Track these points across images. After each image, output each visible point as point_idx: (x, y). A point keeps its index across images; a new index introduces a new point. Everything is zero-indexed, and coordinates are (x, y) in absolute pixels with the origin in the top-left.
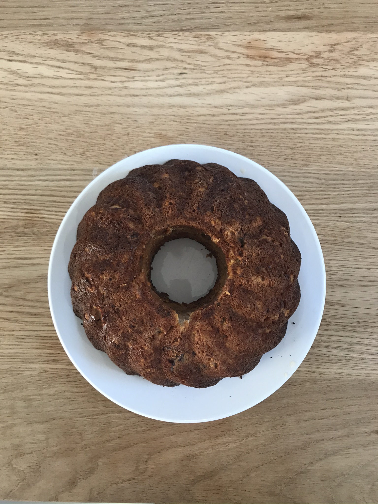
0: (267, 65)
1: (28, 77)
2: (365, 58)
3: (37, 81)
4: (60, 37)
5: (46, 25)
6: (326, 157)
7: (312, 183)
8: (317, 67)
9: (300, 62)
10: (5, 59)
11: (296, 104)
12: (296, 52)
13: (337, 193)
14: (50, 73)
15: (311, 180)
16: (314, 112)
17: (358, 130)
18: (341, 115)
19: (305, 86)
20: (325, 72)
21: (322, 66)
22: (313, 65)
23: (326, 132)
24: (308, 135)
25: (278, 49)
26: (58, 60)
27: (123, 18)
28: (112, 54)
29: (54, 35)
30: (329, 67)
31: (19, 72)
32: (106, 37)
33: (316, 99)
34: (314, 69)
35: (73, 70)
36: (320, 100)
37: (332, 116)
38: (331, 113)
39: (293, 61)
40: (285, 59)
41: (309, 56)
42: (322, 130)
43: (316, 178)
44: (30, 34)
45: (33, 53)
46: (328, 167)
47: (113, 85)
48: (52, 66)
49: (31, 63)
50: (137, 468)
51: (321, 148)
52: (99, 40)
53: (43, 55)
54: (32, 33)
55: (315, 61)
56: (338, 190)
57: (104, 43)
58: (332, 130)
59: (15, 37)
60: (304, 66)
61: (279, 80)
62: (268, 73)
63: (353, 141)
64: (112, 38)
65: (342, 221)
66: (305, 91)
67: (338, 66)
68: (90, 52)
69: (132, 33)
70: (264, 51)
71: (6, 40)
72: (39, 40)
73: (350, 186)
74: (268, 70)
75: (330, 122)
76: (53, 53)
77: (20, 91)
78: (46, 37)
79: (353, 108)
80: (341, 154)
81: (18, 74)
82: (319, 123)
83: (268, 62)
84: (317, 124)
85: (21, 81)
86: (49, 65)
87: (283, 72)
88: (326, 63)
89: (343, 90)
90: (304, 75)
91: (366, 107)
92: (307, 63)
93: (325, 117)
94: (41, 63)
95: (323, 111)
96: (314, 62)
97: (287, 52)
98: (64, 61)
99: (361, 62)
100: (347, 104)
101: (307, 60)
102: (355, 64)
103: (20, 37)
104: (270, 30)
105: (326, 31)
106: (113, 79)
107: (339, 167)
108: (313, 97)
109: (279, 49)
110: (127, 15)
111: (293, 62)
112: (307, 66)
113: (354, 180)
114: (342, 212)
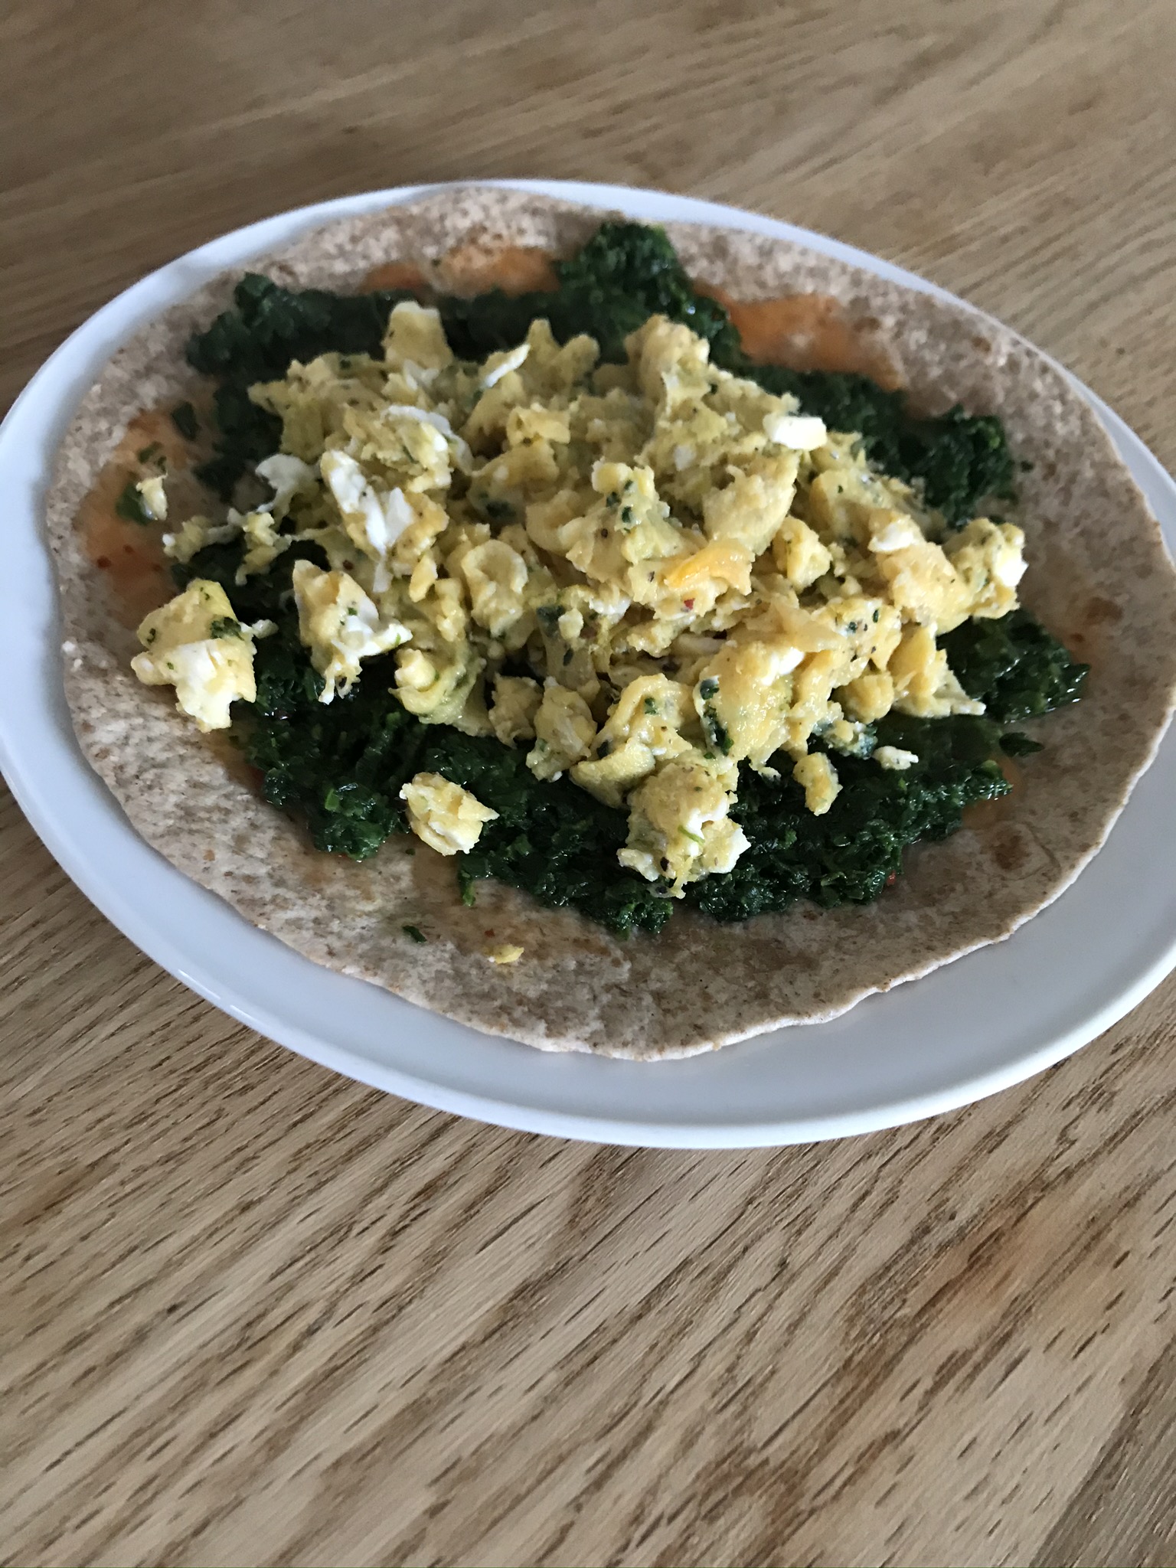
0: (925, 1230)
8: (701, 1487)
12: (889, 1459)
16: (470, 1209)
18: (311, 1331)
21: (680, 1523)
22: (727, 1477)
25: (977, 1368)
37: (360, 1277)
39: (848, 1382)
40: (890, 1352)
41: (804, 1505)
63: (122, 1248)
70: (1016, 1287)
74: (899, 1209)
82: (395, 1176)
83: (942, 1248)
90: (715, 1366)
91: (196, 1533)
93: (395, 1234)
96: (743, 1502)
97: (924, 1406)
109: (971, 1377)
111: (838, 1377)
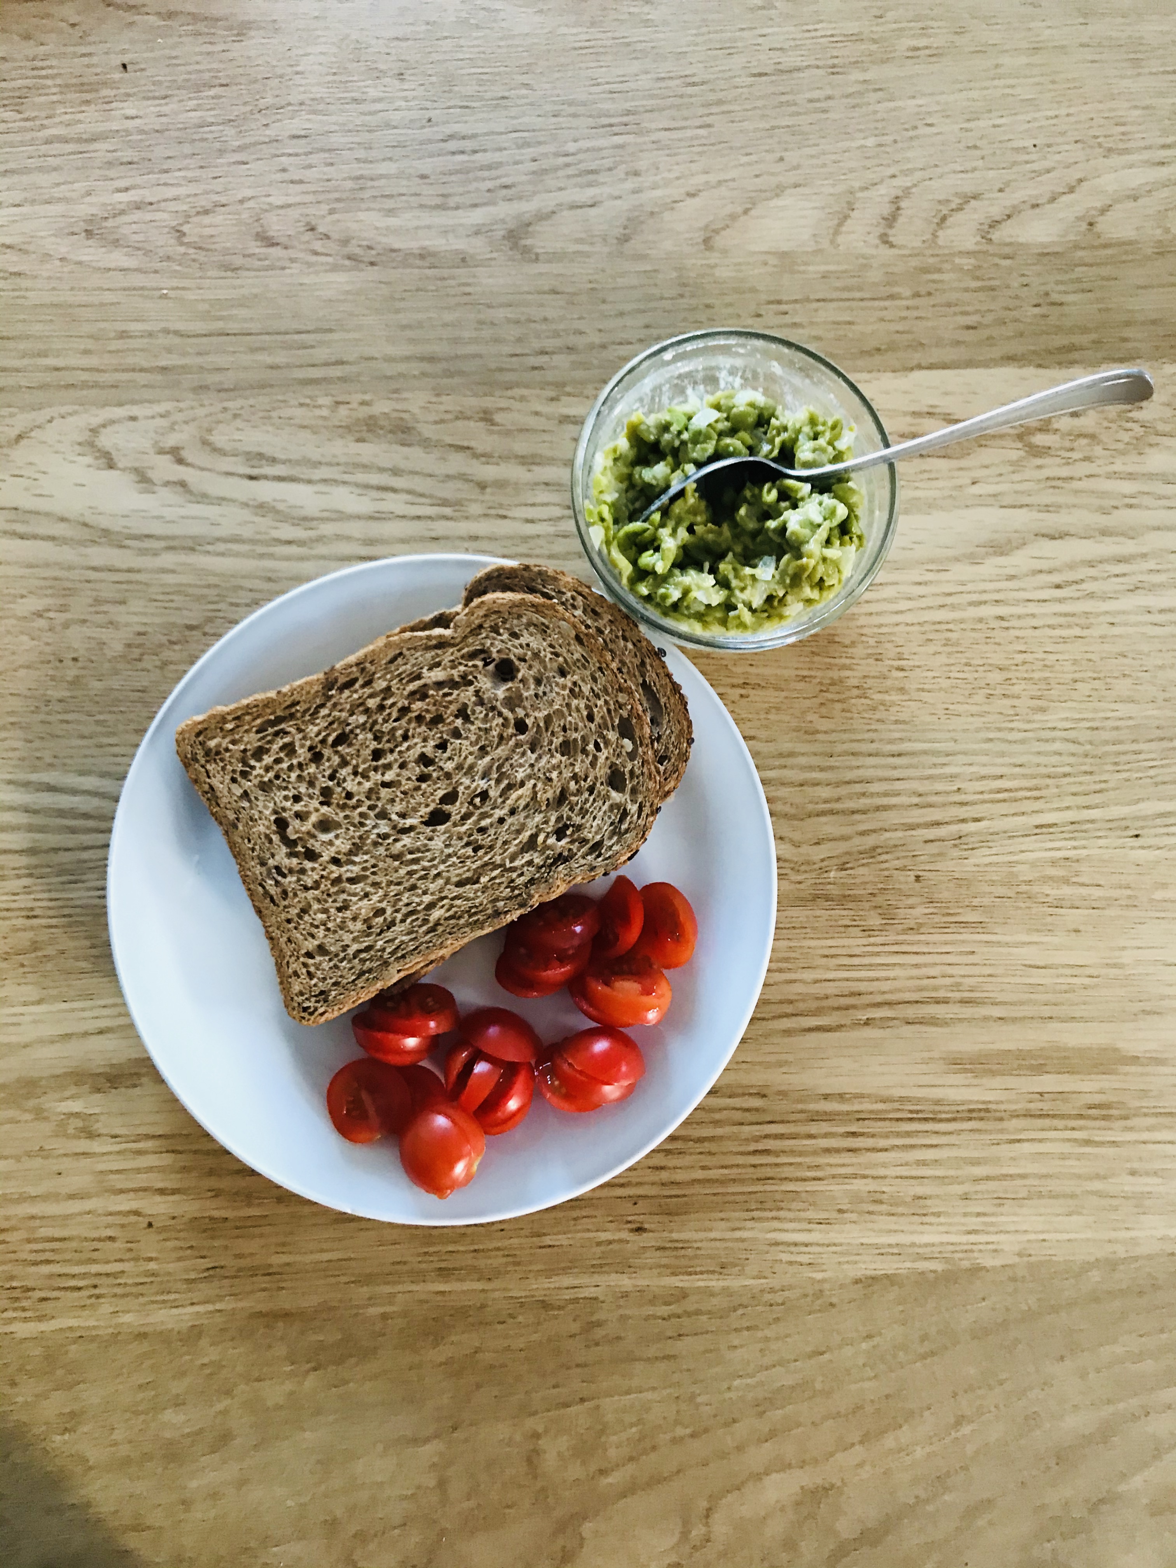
1: (305, 519)
2: (1161, 427)
3: (327, 529)
4: (382, 407)
5: (343, 379)
6: (1090, 686)
7: (1060, 754)
9: (1003, 443)
10: (240, 476)
11: (1002, 554)
13: (1125, 775)
14: (364, 504)
15: (1057, 746)
17: (1161, 611)
19: (1021, 506)
20: (1066, 468)
23: (1082, 621)
24: (1037, 633)
26: (382, 470)
27: (543, 352)
28: (521, 446)
29: (363, 403)
30: (1075, 455)
31: (281, 507)
32: (503, 403)
33: (1053, 538)
34: (1039, 461)
35: (422, 495)
36: (1061, 538)
38: (1092, 572)
42: (1074, 615)
43: (1067, 740)
44: (302, 405)
45: (315, 454)
46: (1095, 710)
47: (530, 529)
48: (367, 487)
49: (309, 482)
50: (685, 1535)
51: (1075, 662)
52: (485, 412)
53: (342, 460)
54: (308, 401)
55: (1039, 439)
56: (1126, 767)
57: (498, 418)
58: (1098, 615)
59: (261, 414)
60: (1014, 455)
61: (954, 493)
62: (926, 476)
64: (516, 405)
65: (1143, 848)
66: (1021, 519)
67: (1098, 450)
68: (466, 444)
69: (568, 389)
71: (238, 423)
72: (324, 418)
73: (1153, 756)
75: (1091, 595)
76: (369, 451)
77: (288, 558)
78: (343, 411)
79: (1144, 556)
80: (1124, 675)
81: (277, 512)
84: (1060, 601)
85: (287, 532)
86: (357, 485)
87: (961, 473)
88: (1067, 444)
89: (1115, 512)
92: (1020, 445)
94: (335, 481)
95: (1072, 566)
98: (396, 472)
99: (1154, 439)
100: (1129, 547)
101: (1020, 437)
102: (1139, 446)
103: (274, 414)
104: (920, 367)
105: (1060, 364)
106: (531, 513)
107: (1124, 709)
108: (1044, 531)
110: (550, 344)
112: (1022, 453)
113: (1162, 739)
114: (1141, 823)
